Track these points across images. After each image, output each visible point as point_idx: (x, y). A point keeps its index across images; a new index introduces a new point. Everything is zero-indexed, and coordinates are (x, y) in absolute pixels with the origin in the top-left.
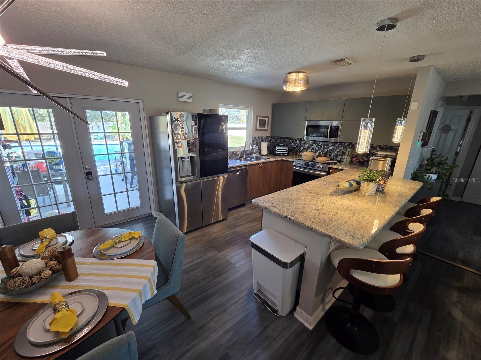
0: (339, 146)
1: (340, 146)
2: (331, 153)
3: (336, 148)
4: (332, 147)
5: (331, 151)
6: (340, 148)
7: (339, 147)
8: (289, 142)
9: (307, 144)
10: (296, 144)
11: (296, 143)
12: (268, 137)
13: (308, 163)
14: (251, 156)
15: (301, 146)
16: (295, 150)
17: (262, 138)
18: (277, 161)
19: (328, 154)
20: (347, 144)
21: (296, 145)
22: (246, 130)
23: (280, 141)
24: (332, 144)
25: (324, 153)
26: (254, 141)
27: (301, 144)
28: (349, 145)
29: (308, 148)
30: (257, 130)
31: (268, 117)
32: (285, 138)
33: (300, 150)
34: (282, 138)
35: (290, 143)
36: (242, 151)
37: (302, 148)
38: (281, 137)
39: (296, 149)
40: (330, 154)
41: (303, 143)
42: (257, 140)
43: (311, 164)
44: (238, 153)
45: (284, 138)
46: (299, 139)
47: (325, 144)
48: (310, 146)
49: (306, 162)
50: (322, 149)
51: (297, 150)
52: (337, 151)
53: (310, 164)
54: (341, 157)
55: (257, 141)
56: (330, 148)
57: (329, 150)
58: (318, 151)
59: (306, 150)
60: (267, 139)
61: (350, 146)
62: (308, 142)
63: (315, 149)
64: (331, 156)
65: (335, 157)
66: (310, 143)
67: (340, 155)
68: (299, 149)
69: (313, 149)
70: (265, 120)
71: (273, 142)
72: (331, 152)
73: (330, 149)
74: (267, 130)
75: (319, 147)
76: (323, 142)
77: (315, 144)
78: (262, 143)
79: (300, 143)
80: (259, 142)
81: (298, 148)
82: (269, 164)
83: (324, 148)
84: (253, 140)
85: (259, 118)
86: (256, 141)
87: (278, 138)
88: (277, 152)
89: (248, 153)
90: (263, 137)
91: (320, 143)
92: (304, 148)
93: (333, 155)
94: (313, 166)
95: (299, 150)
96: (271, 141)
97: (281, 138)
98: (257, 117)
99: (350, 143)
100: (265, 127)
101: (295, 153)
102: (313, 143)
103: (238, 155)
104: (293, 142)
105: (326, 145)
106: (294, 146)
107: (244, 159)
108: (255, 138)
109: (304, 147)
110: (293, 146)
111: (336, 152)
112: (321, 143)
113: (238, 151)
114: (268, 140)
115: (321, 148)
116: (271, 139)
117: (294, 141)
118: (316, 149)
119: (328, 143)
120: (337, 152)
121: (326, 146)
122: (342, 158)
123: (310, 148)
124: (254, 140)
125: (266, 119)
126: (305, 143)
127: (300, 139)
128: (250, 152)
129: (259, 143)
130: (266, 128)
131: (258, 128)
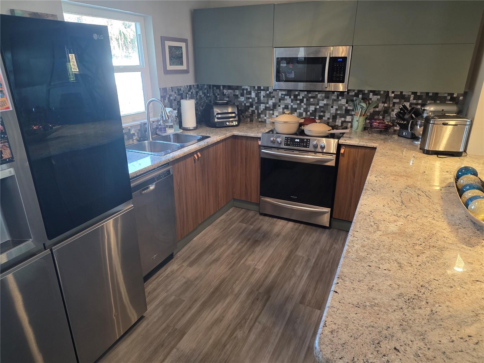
0: (338, 98)
1: (340, 98)
2: (324, 112)
3: (333, 103)
4: (325, 102)
5: (322, 109)
6: (339, 102)
7: (337, 100)
8: (234, 95)
9: (274, 97)
10: (249, 98)
11: (249, 96)
12: (190, 86)
13: (293, 140)
14: (164, 134)
15: (259, 102)
16: (248, 112)
17: (179, 90)
18: (225, 139)
19: (318, 114)
20: (353, 93)
21: (251, 100)
22: (139, 74)
23: (214, 94)
24: (323, 95)
25: (309, 113)
26: (163, 97)
27: (259, 99)
28: (357, 95)
29: (275, 106)
30: (167, 72)
31: (185, 41)
32: (224, 87)
33: (260, 112)
34: (218, 87)
35: (236, 96)
36: (141, 125)
37: (262, 107)
38: (214, 86)
39: (251, 109)
40: (322, 114)
41: (264, 97)
42: (171, 95)
43: (298, 140)
44: (132, 132)
45: (221, 87)
46: (254, 87)
47: (310, 95)
48: (280, 102)
49: (288, 138)
50: (305, 107)
51: (253, 112)
52: (335, 107)
53: (296, 140)
54: (343, 119)
55: (171, 98)
56: (322, 103)
57: (318, 107)
58: (296, 111)
59: (271, 110)
60: (189, 91)
61: (360, 96)
62: (274, 94)
63: (290, 107)
64: (324, 118)
65: (331, 120)
66: (280, 95)
67: (342, 116)
68: (257, 108)
69: (286, 107)
70: (181, 47)
71: (202, 98)
72: (322, 112)
73: (320, 105)
74: (186, 72)
75: (298, 102)
76: (306, 93)
77: (290, 97)
78: (182, 101)
79: (258, 95)
80: (175, 100)
81: (254, 107)
82: (211, 149)
83: (309, 104)
84: (161, 97)
85: (168, 44)
86: (169, 98)
87: (210, 88)
88: (218, 118)
89: (155, 126)
90: (182, 89)
91: (299, 95)
92: (267, 105)
93: (328, 115)
94: (305, 143)
95: (256, 111)
96: (197, 94)
97: (215, 88)
98: (164, 39)
99: (360, 92)
100: (182, 64)
101: (249, 117)
102: (285, 95)
103: (134, 134)
104: (242, 95)
105: (312, 97)
106: (245, 104)
107: (150, 143)
108: (164, 90)
109: (268, 103)
110: (243, 104)
111: (333, 111)
112: (302, 95)
113: (131, 127)
114: (192, 93)
115: (302, 104)
116: (197, 90)
117: (243, 92)
118: (292, 106)
119: (317, 93)
120: (335, 111)
121: (312, 100)
122: (345, 121)
123: (279, 106)
124: (165, 94)
125: (183, 45)
126: (269, 96)
127: (256, 88)
128: (160, 125)
129: (176, 103)
130: (184, 67)
131: (170, 68)
